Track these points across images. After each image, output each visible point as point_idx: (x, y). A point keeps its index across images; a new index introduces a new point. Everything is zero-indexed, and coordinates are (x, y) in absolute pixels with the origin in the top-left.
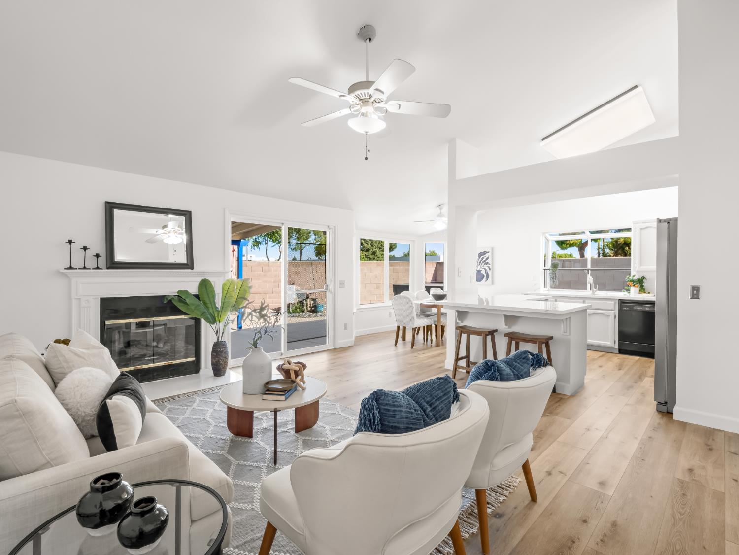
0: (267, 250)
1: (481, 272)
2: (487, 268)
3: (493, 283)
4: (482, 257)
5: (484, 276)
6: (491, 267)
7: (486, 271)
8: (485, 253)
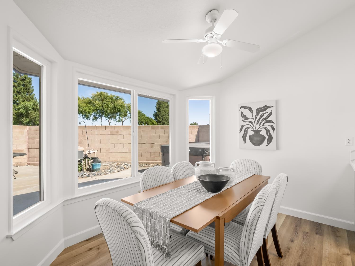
0: (101, 122)
1: (261, 133)
2: (270, 128)
3: (278, 148)
4: (261, 113)
5: (264, 138)
6: (275, 127)
7: (268, 132)
8: (266, 108)
